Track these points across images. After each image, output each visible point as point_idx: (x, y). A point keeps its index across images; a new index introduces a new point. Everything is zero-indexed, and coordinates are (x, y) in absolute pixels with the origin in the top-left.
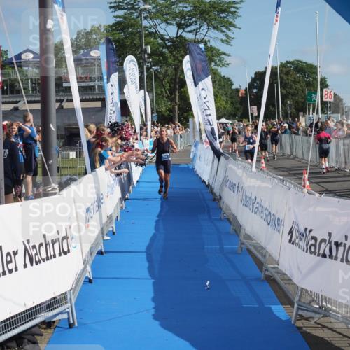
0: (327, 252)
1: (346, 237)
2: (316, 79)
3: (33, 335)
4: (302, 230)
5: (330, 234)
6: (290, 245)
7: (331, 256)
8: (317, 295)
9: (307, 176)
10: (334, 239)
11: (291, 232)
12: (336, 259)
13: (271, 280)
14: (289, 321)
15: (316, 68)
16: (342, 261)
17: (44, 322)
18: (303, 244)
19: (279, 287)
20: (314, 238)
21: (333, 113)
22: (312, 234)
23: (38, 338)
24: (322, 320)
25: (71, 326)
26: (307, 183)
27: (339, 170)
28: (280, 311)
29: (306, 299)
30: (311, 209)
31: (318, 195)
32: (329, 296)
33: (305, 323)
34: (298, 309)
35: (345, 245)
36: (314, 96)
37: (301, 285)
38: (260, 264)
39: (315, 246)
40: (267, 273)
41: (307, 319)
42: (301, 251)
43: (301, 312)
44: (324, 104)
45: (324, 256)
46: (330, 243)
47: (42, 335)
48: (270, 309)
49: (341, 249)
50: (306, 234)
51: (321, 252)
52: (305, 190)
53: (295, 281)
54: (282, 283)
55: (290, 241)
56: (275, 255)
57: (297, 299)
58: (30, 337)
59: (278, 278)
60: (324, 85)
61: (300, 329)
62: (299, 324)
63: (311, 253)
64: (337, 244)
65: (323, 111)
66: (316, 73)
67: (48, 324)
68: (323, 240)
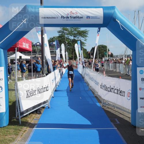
0: (110, 90)
1: (114, 87)
2: (107, 49)
3: (40, 110)
4: (104, 85)
5: (110, 86)
6: (101, 89)
7: (110, 91)
8: (107, 101)
9: (104, 72)
10: (111, 87)
11: (101, 86)
12: (112, 92)
13: (96, 97)
14: (101, 107)
15: (107, 46)
16: (113, 92)
17: (42, 107)
18: (104, 88)
19: (98, 99)
20: (106, 87)
21: (111, 57)
22: (106, 86)
23: (41, 111)
24: (109, 107)
25: (49, 108)
26: (105, 74)
27: (112, 71)
28: (98, 104)
29: (105, 101)
30: (106, 80)
31: (107, 77)
32: (110, 101)
33: (105, 107)
34: (103, 104)
35: (114, 89)
36: (106, 53)
37: (103, 98)
38: (94, 93)
39: (107, 89)
40: (95, 95)
41: (105, 106)
42: (103, 90)
43: (103, 105)
44: (108, 55)
45: (109, 91)
46: (110, 88)
47: (42, 110)
48: (96, 104)
49: (113, 90)
50: (104, 86)
51: (108, 90)
52: (104, 76)
53: (102, 97)
54: (99, 98)
55: (101, 88)
56: (97, 91)
57: (102, 101)
58: (39, 111)
59: (98, 96)
60: (109, 51)
61: (103, 108)
62: (103, 107)
63: (106, 90)
64: (112, 89)
65: (108, 57)
66: (107, 48)
67: (43, 107)
68: (109, 88)
